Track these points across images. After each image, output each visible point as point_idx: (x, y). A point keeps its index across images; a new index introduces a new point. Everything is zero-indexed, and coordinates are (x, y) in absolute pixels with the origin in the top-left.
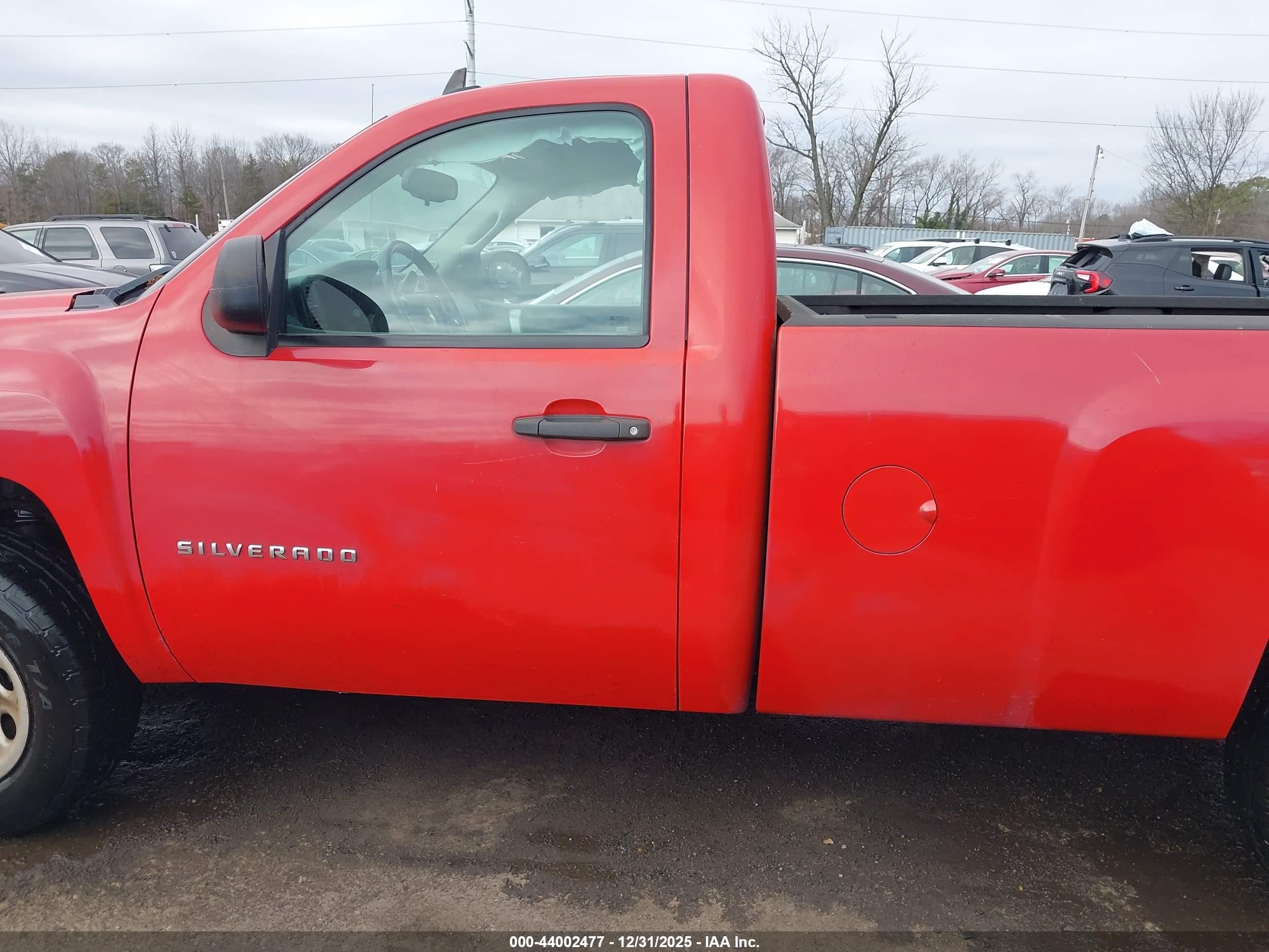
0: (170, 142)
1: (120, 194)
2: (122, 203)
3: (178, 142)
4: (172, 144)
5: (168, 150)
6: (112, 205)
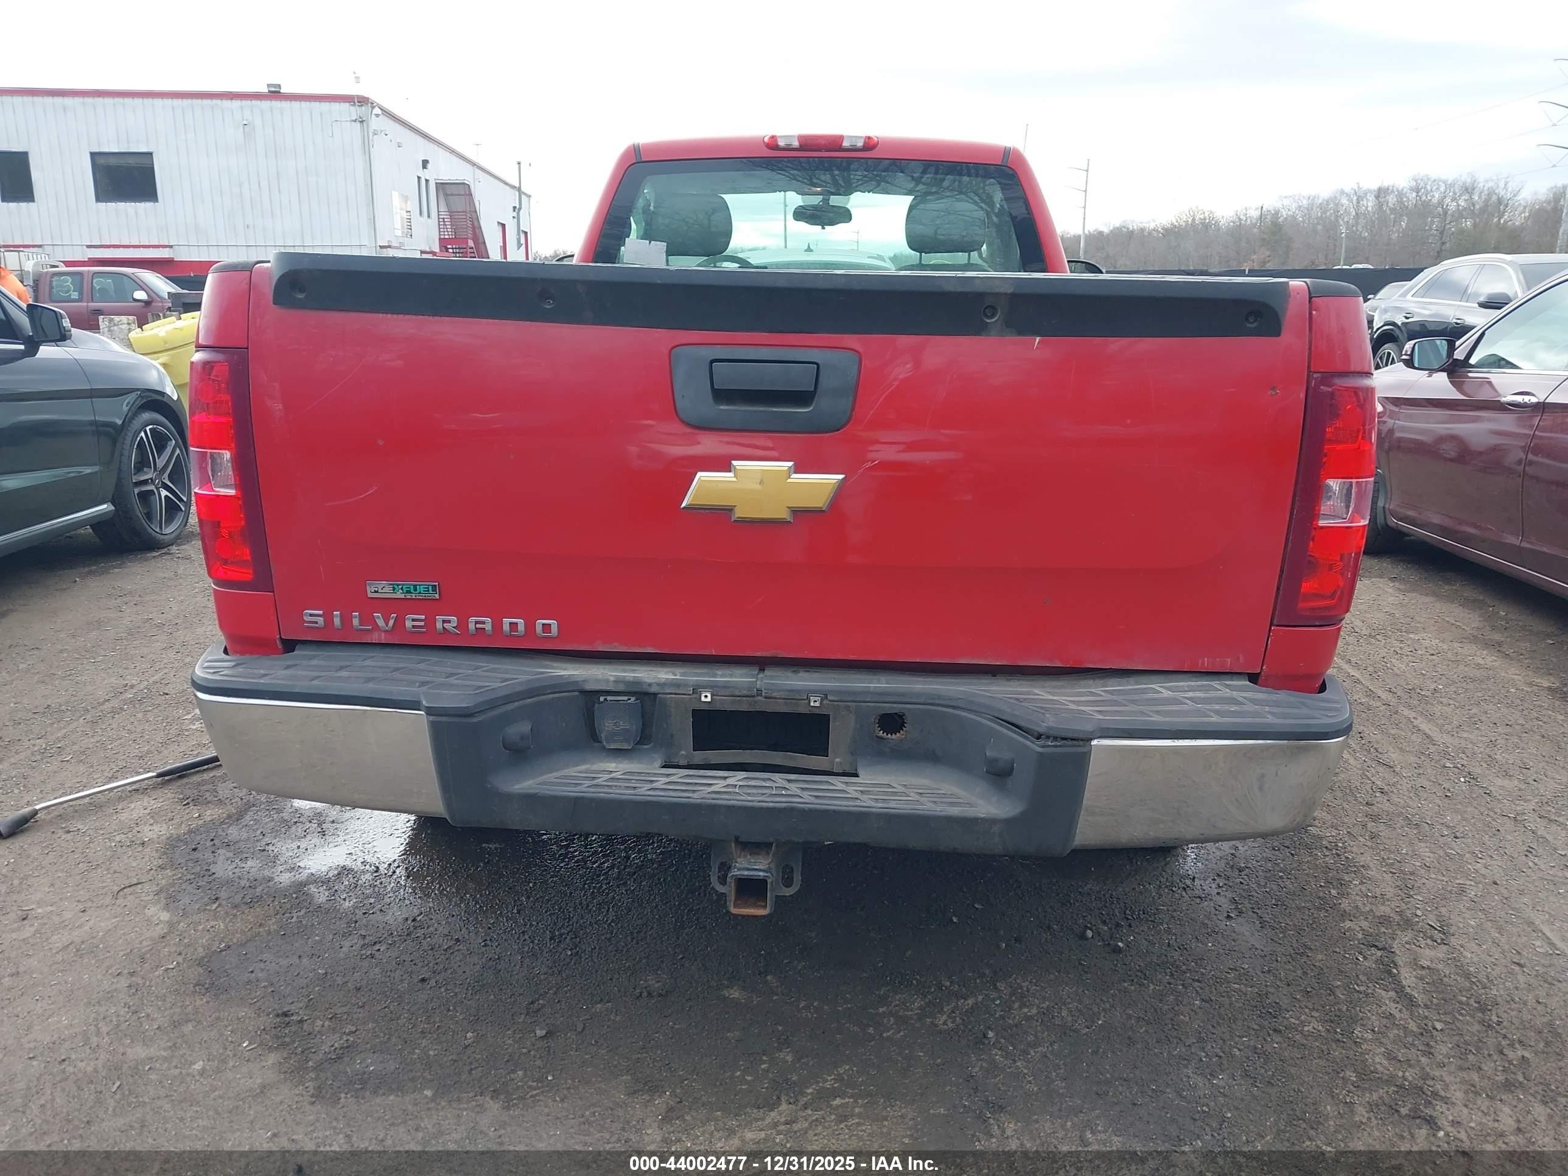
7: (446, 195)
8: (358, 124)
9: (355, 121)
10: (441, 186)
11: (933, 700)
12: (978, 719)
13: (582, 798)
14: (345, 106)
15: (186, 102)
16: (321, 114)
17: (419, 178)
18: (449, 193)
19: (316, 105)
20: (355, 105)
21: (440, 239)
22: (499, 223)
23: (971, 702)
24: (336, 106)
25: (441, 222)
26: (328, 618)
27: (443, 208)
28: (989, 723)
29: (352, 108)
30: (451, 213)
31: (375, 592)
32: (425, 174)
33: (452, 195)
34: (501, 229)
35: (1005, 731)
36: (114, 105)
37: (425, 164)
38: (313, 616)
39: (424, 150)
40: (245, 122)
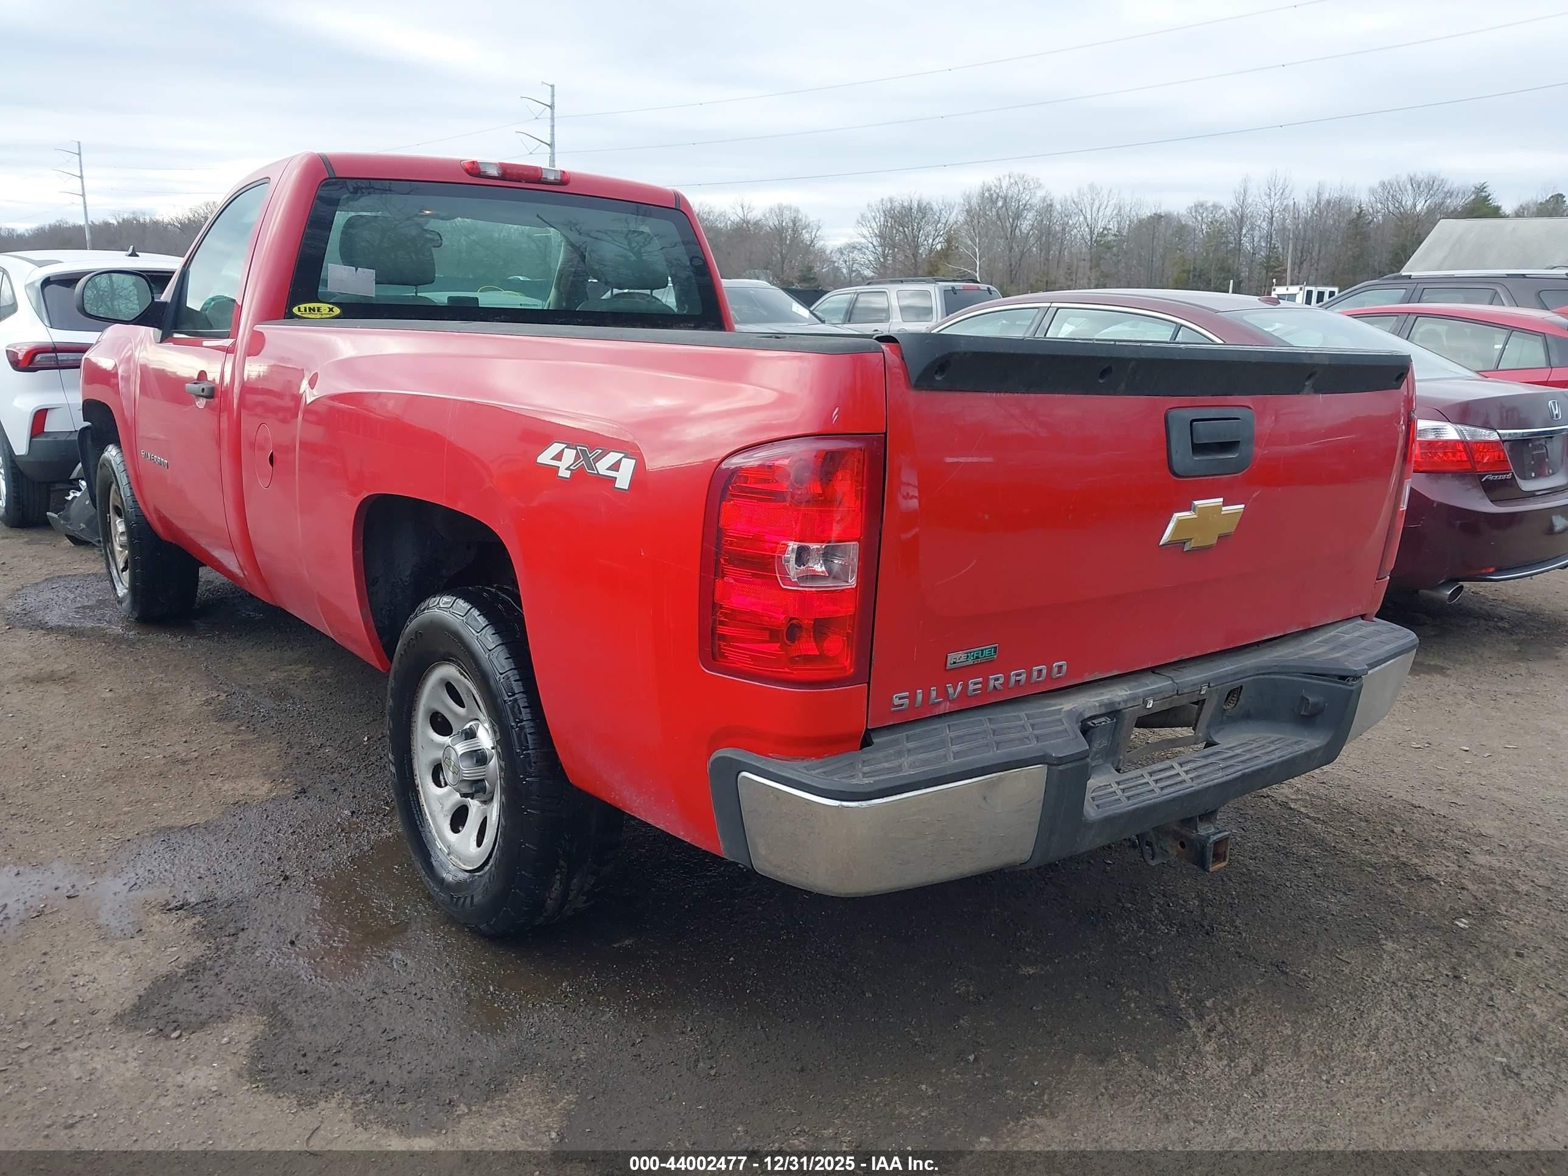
0: (1263, 195)
1: (1195, 259)
2: (1195, 269)
3: (1273, 195)
4: (1264, 198)
5: (1259, 203)
6: (1184, 271)
11: (1262, 671)
12: (1291, 678)
13: (1138, 809)
23: (1283, 666)
26: (912, 698)
28: (1300, 679)
31: (954, 663)
35: (1317, 682)
38: (900, 699)
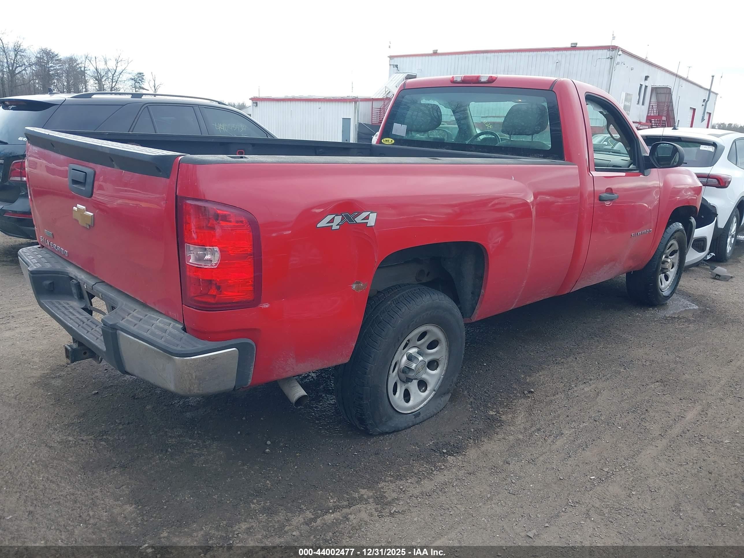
7: (657, 94)
8: (609, 60)
9: (608, 58)
10: (654, 89)
14: (605, 51)
15: (535, 53)
16: (593, 56)
17: (641, 85)
18: (659, 92)
19: (591, 51)
20: (609, 51)
21: (647, 116)
22: (691, 108)
24: (600, 52)
25: (650, 107)
27: (654, 100)
29: (609, 52)
30: (658, 103)
32: (647, 83)
33: (660, 93)
34: (692, 111)
36: (506, 56)
37: (647, 78)
39: (647, 70)
40: (557, 61)
